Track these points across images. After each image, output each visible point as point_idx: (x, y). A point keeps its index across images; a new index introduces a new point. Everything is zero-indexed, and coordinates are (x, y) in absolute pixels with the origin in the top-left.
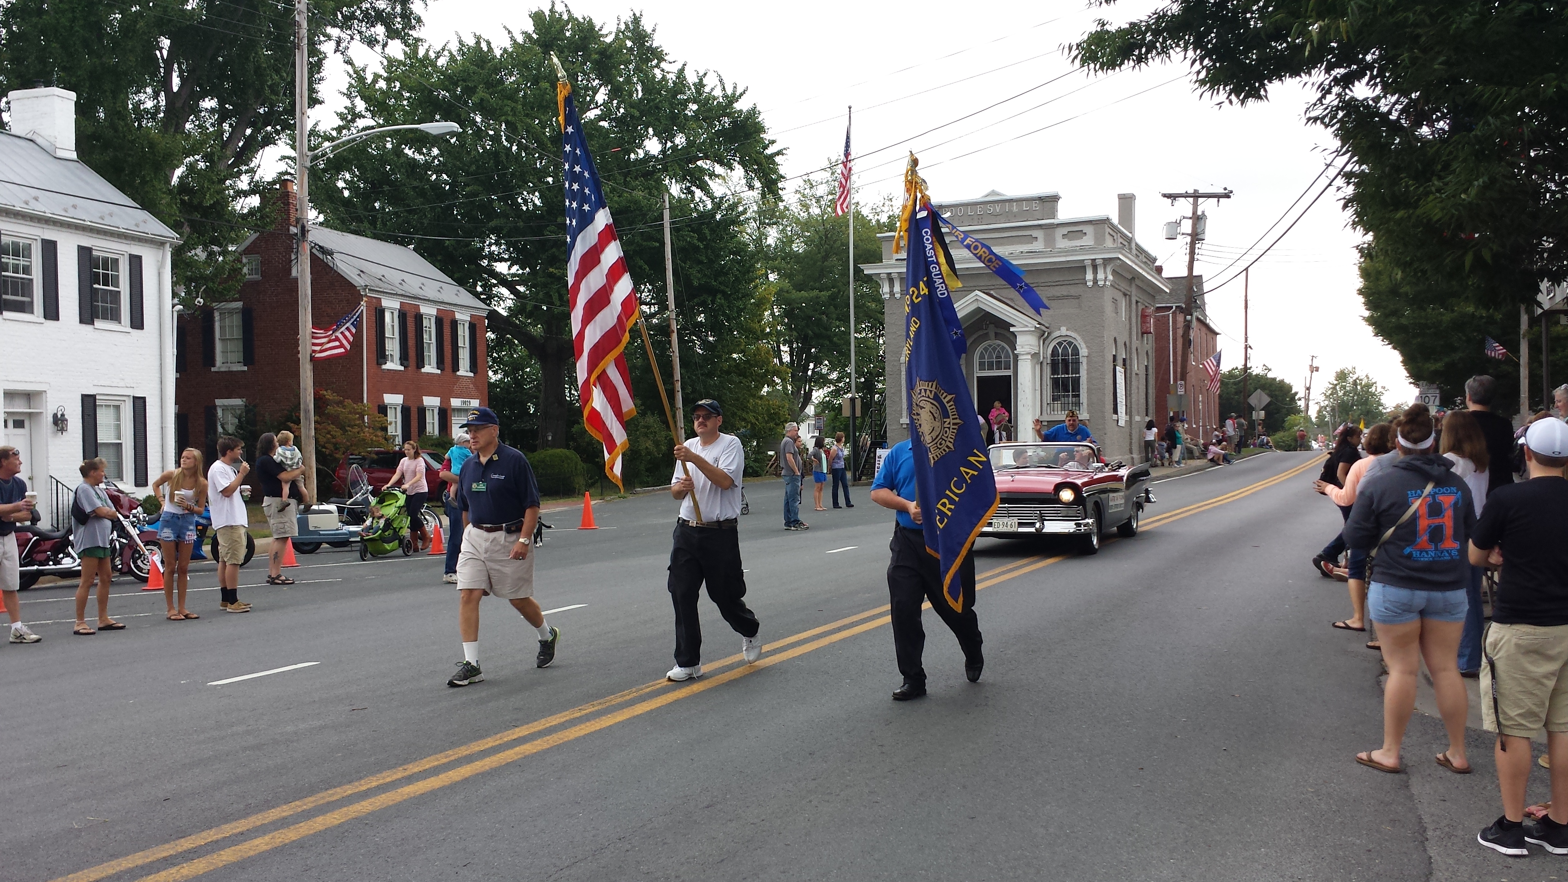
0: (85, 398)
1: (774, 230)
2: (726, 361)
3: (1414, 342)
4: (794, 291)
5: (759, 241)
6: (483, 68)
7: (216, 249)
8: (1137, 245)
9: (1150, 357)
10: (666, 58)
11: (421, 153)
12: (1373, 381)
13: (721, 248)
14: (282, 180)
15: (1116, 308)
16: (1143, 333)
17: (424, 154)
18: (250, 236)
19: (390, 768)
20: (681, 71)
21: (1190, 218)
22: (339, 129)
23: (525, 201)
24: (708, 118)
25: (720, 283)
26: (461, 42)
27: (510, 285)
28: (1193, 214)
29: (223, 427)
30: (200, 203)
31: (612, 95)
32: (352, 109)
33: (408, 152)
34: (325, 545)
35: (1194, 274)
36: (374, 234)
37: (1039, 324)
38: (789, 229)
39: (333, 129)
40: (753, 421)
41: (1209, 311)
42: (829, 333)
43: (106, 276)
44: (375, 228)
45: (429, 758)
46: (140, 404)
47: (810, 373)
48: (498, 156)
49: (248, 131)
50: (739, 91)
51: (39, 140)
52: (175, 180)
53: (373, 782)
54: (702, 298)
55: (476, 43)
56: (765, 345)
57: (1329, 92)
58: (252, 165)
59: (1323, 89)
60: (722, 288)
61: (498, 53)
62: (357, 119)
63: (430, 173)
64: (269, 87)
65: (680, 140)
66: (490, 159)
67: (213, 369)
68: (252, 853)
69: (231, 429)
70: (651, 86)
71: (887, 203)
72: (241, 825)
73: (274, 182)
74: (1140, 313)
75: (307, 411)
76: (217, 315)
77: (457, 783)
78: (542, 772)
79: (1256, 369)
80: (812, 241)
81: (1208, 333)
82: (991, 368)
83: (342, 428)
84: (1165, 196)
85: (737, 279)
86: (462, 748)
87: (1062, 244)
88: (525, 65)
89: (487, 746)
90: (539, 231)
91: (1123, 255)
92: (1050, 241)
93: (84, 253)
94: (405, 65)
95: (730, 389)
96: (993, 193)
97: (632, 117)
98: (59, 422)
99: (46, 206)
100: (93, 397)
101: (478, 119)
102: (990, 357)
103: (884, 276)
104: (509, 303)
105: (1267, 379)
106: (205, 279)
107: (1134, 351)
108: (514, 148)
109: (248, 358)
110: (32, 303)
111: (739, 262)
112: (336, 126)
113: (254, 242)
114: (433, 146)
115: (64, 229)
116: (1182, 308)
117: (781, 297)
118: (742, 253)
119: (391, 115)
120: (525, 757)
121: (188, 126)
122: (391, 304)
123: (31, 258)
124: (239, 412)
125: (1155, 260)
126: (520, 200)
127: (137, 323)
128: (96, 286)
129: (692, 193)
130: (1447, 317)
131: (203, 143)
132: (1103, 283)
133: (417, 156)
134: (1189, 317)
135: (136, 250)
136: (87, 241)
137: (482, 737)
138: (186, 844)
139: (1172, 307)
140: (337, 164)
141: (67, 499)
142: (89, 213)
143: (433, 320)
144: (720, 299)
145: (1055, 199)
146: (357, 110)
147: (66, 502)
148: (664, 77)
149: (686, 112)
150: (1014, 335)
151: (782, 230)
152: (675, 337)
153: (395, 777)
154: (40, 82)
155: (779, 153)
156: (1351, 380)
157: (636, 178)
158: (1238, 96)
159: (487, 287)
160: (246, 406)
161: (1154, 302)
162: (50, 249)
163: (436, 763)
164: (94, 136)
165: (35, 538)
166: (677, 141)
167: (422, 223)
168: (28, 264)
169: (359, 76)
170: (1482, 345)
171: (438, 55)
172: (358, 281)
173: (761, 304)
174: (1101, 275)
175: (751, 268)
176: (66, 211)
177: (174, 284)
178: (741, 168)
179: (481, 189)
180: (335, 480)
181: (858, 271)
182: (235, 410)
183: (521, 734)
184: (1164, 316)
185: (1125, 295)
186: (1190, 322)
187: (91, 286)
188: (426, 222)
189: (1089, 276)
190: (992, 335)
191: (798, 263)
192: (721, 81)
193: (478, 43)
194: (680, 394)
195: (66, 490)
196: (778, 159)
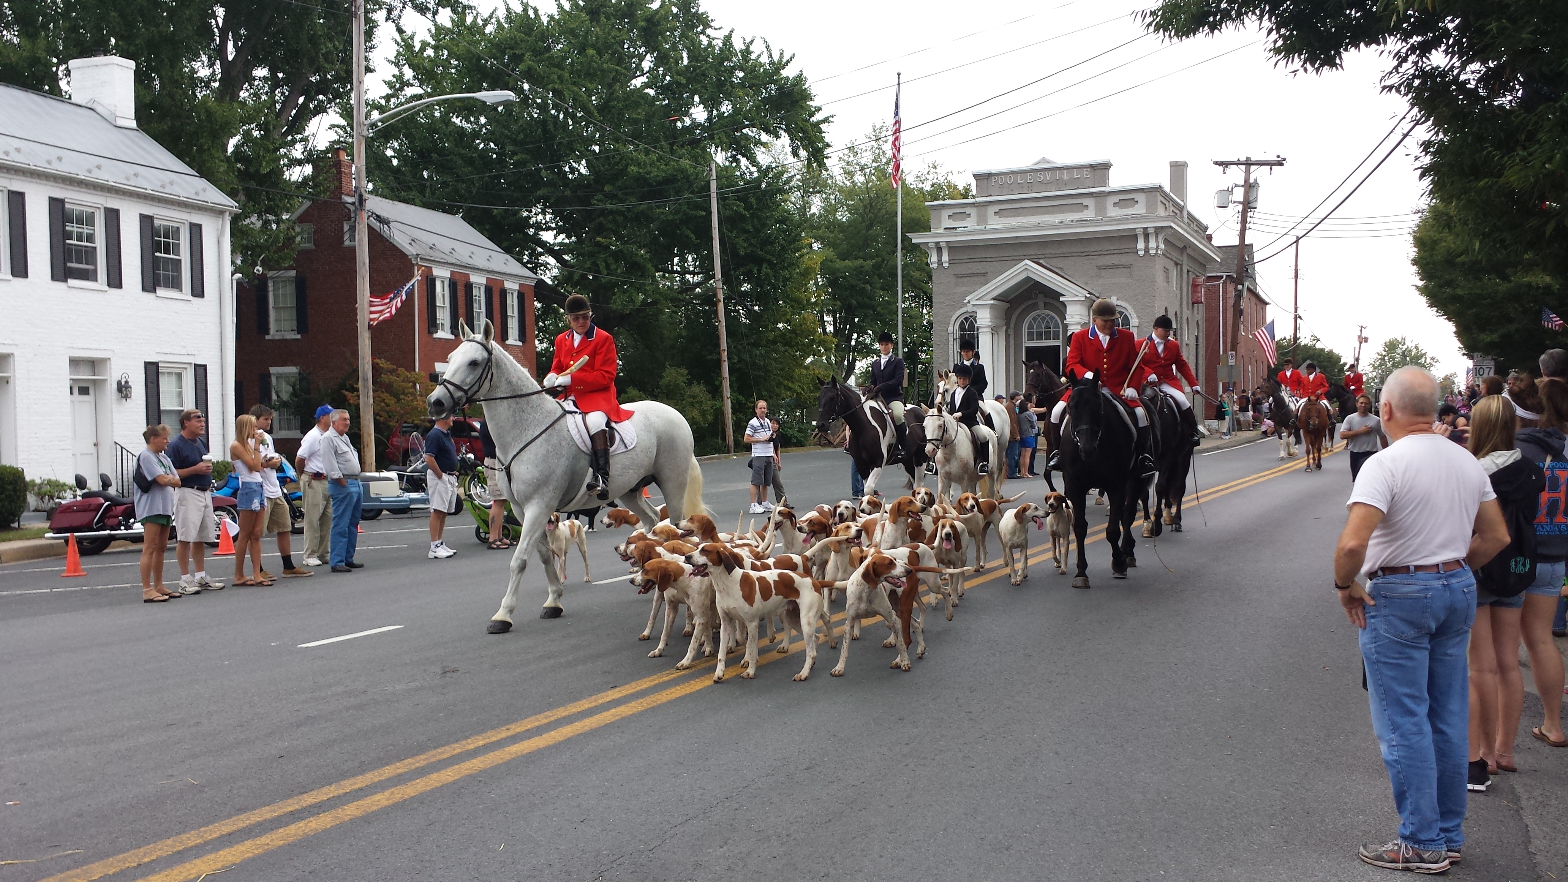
0: (147, 365)
1: (818, 199)
2: (772, 331)
3: (1470, 312)
4: (838, 261)
5: (803, 210)
6: (530, 35)
7: (271, 217)
8: (1189, 214)
9: (1201, 327)
10: (712, 24)
11: (468, 121)
12: (1423, 352)
13: (767, 217)
14: (334, 148)
15: (1167, 277)
16: (1193, 303)
17: (471, 123)
18: (303, 205)
19: (493, 728)
20: (728, 39)
21: (1243, 186)
22: (388, 98)
23: (573, 170)
24: (754, 85)
25: (766, 252)
26: (508, 9)
27: (557, 255)
28: (1245, 182)
29: (278, 396)
30: (258, 171)
31: (658, 62)
32: (400, 78)
33: (457, 121)
34: (385, 512)
35: (1247, 242)
36: (423, 203)
37: (1090, 293)
38: (832, 197)
39: (381, 98)
40: (799, 390)
41: (1258, 279)
42: (873, 302)
43: (167, 245)
44: (425, 196)
45: (529, 719)
46: (201, 371)
47: (853, 343)
48: (545, 124)
49: (301, 100)
50: (786, 58)
51: (99, 109)
52: (230, 149)
53: (480, 741)
54: (748, 267)
55: (523, 10)
56: (810, 315)
57: (1405, 60)
58: (306, 134)
59: (1400, 57)
60: (768, 257)
61: (545, 20)
62: (406, 88)
63: (477, 141)
64: (323, 54)
65: (726, 108)
66: (538, 128)
67: (267, 337)
68: (375, 808)
69: (285, 397)
70: (696, 53)
71: (933, 170)
72: (360, 782)
73: (327, 151)
74: (1191, 282)
75: (365, 380)
76: (270, 284)
77: (560, 743)
78: (641, 734)
79: (1305, 339)
80: (857, 210)
81: (1258, 303)
82: (1039, 338)
83: (396, 395)
84: (1216, 163)
85: (783, 248)
86: (559, 709)
87: (1113, 212)
88: (572, 32)
89: (583, 708)
90: (586, 201)
91: (1175, 223)
92: (1101, 209)
93: (146, 221)
94: (452, 32)
95: (775, 359)
96: (1044, 160)
97: (679, 84)
98: (123, 389)
99: (109, 175)
100: (156, 365)
101: (526, 86)
102: (1039, 327)
103: (932, 245)
104: (555, 272)
105: (1316, 349)
106: (262, 248)
107: (1185, 322)
108: (561, 116)
109: (302, 326)
110: (96, 270)
111: (784, 231)
112: (384, 94)
113: (307, 211)
114: (481, 115)
115: (126, 198)
116: (1233, 278)
117: (826, 268)
118: (788, 223)
119: (439, 83)
120: (622, 719)
121: (243, 94)
122: (441, 273)
123: (94, 226)
124: (293, 380)
125: (1206, 228)
126: (567, 169)
127: (198, 291)
128: (157, 254)
129: (738, 161)
130: (1504, 287)
131: (258, 110)
132: (1154, 252)
133: (466, 125)
134: (1240, 287)
135: (196, 218)
136: (148, 210)
137: (576, 699)
138: (309, 799)
139: (1222, 277)
140: (385, 134)
141: (130, 466)
142: (150, 182)
143: (483, 289)
144: (765, 269)
145: (1105, 167)
146: (406, 78)
147: (130, 469)
148: (710, 44)
149: (733, 79)
150: (1064, 304)
151: (826, 199)
152: (721, 306)
153: (499, 736)
154: (99, 50)
155: (826, 120)
156: (1400, 351)
157: (682, 146)
158: (1313, 65)
159: (534, 255)
160: (300, 374)
161: (1205, 271)
162: (113, 217)
163: (537, 724)
164: (152, 105)
165: (107, 503)
166: (723, 109)
167: (470, 192)
168: (91, 232)
169: (406, 43)
170: (1538, 316)
171: (486, 22)
172: (410, 250)
173: (807, 274)
174: (1152, 244)
175: (797, 238)
176: (128, 180)
177: (233, 252)
178: (787, 135)
179: (529, 157)
180: (388, 448)
181: (905, 239)
182: (289, 377)
183: (614, 697)
184: (1214, 285)
185: (1176, 264)
186: (1241, 291)
187: (153, 254)
188: (474, 191)
189: (1141, 245)
190: (1041, 304)
191: (841, 232)
192: (768, 47)
193: (525, 10)
194: (726, 363)
195: (130, 456)
196: (824, 127)
